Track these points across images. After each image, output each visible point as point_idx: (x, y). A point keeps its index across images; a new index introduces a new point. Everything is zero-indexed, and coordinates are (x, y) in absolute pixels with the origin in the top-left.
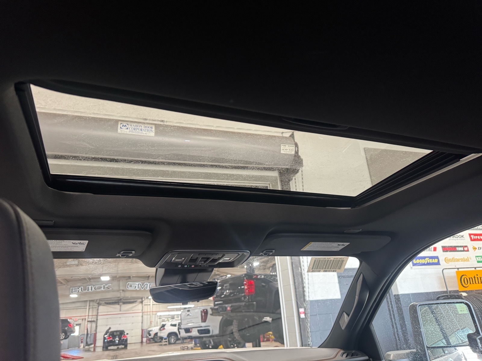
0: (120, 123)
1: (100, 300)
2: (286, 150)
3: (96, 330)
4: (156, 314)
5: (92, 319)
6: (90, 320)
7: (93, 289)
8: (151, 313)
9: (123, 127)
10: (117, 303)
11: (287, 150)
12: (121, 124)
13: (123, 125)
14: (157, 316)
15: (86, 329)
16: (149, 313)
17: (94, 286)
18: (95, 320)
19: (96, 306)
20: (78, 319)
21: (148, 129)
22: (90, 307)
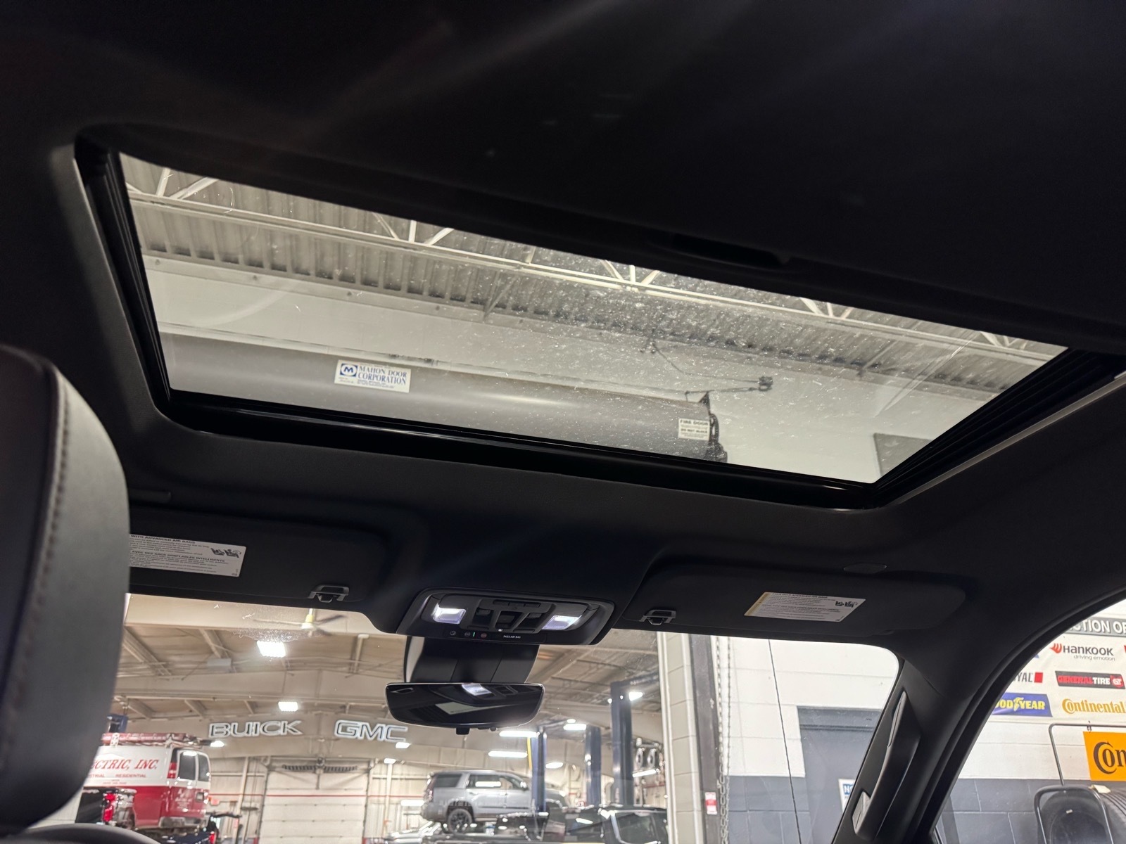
0: (340, 363)
1: (274, 758)
2: (689, 430)
3: (257, 832)
4: (398, 803)
5: (251, 802)
6: (247, 805)
7: (260, 729)
8: (388, 798)
9: (346, 373)
10: (311, 768)
11: (693, 431)
12: (343, 365)
13: (346, 368)
14: (402, 808)
17: (261, 723)
19: (263, 772)
21: (397, 377)
22: (249, 774)
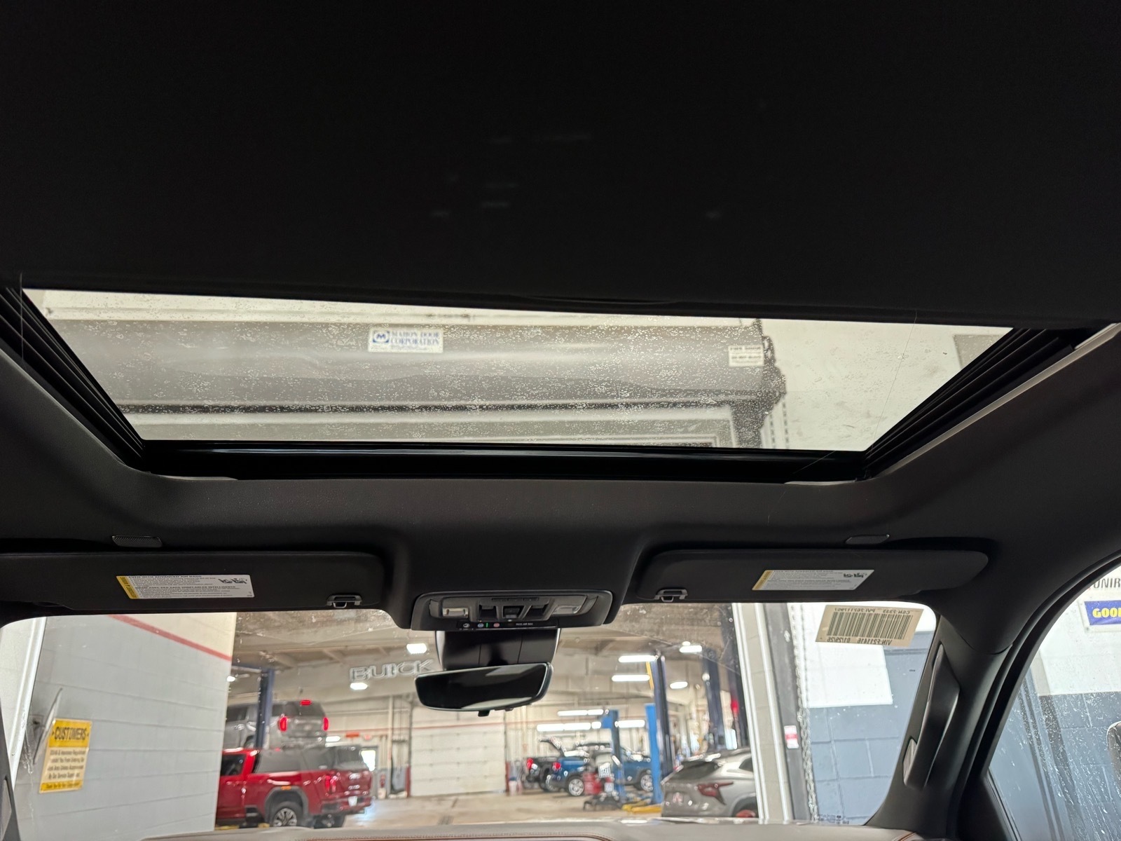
0: (372, 330)
2: (741, 357)
3: (409, 762)
4: (535, 729)
5: (400, 735)
6: (396, 738)
7: (396, 671)
8: (524, 726)
9: (379, 340)
11: (747, 357)
12: (374, 333)
13: (379, 336)
14: (539, 733)
15: (389, 756)
16: (519, 726)
17: (397, 664)
18: (407, 738)
19: (407, 708)
20: (374, 737)
21: (430, 338)
22: (396, 710)
